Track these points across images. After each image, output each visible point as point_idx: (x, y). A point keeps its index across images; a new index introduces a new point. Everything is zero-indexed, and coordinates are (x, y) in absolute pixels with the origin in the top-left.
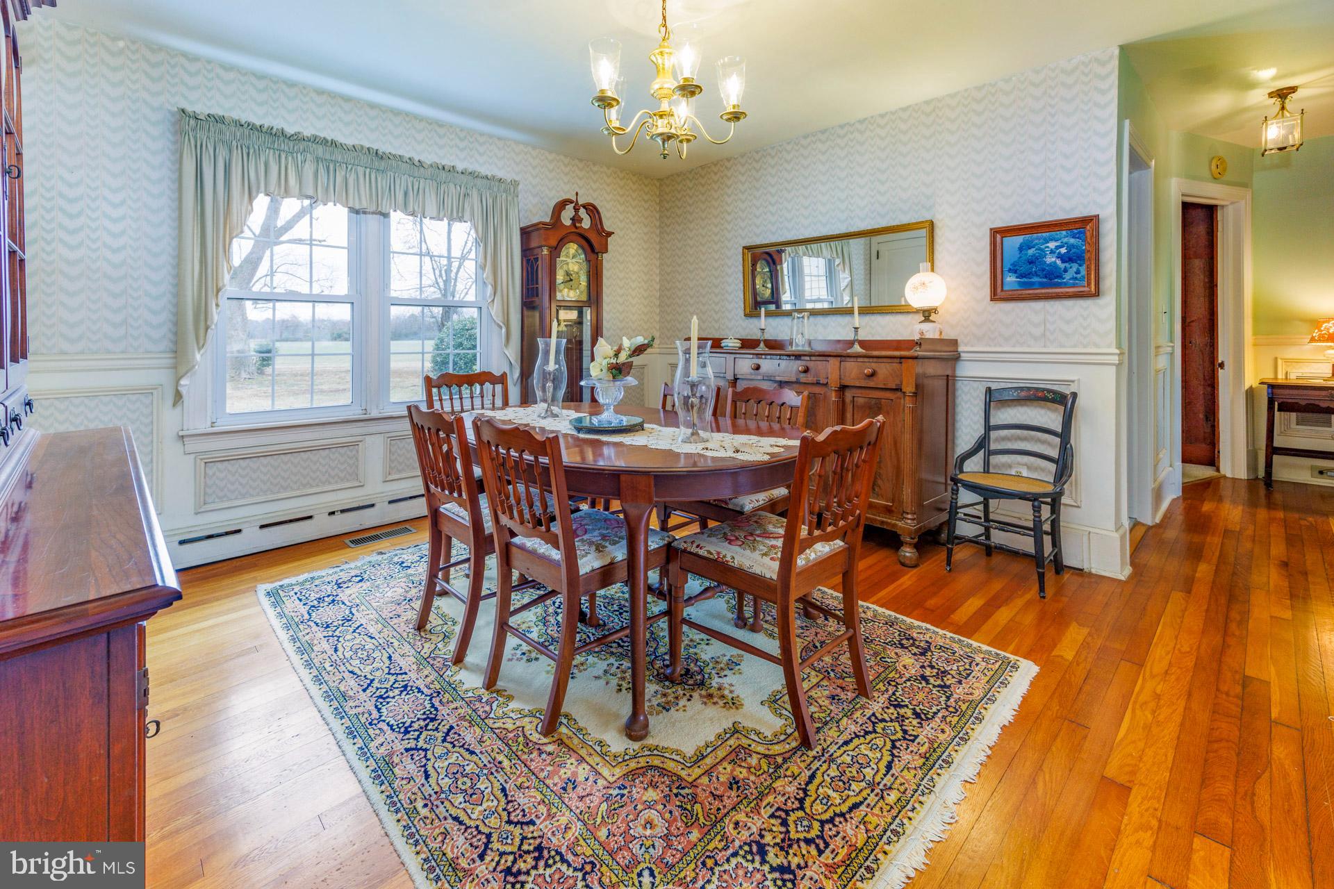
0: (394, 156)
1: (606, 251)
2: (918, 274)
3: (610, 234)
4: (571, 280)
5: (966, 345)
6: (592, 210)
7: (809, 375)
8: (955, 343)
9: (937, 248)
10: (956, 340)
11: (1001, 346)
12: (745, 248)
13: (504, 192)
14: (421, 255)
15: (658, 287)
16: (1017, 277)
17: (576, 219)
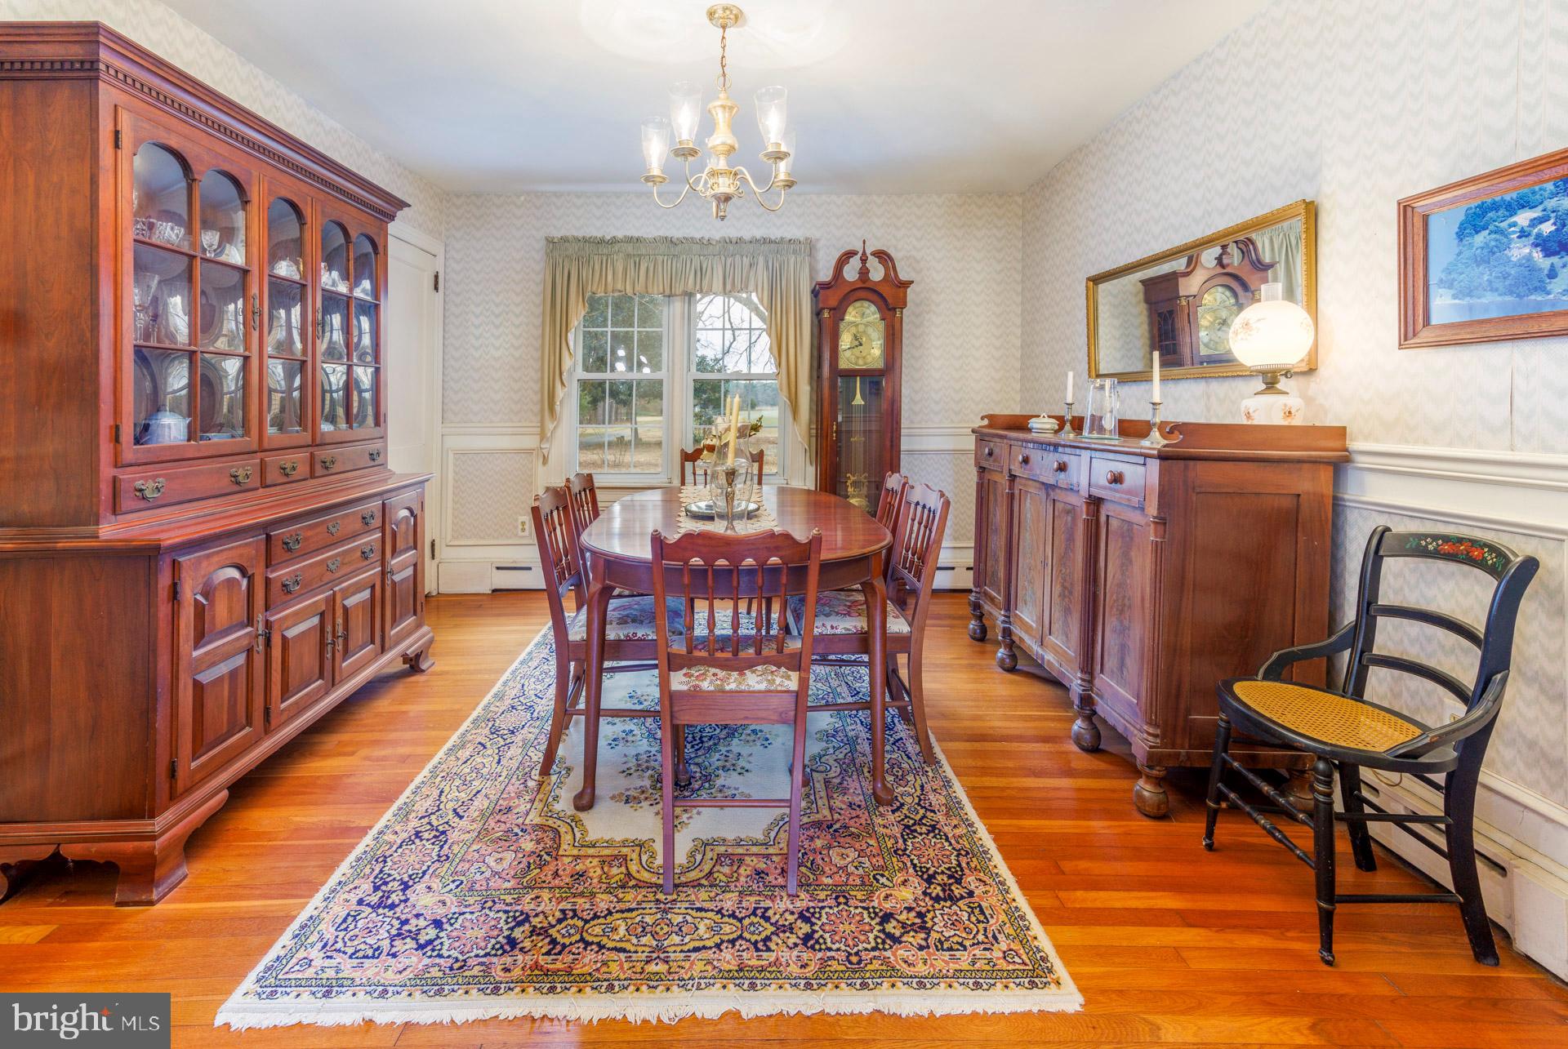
0: (686, 239)
1: (904, 305)
2: (1256, 305)
3: (906, 284)
4: (861, 345)
5: (1366, 438)
6: (883, 256)
7: (1062, 475)
8: (1341, 432)
9: (1324, 249)
10: (1344, 428)
11: (1426, 443)
12: (1089, 279)
13: (793, 253)
14: (724, 329)
15: (1018, 343)
16: (1455, 297)
17: (864, 272)
